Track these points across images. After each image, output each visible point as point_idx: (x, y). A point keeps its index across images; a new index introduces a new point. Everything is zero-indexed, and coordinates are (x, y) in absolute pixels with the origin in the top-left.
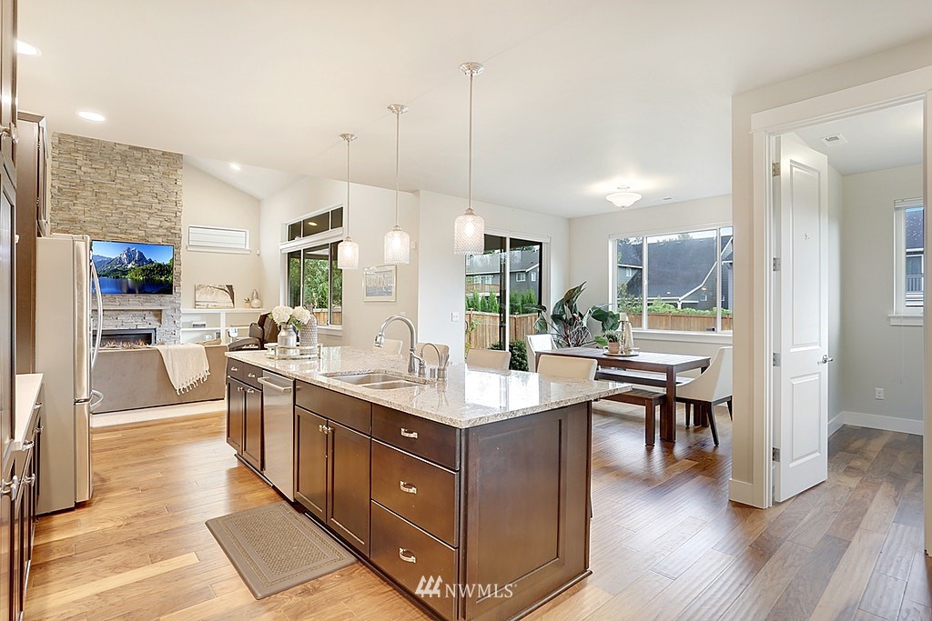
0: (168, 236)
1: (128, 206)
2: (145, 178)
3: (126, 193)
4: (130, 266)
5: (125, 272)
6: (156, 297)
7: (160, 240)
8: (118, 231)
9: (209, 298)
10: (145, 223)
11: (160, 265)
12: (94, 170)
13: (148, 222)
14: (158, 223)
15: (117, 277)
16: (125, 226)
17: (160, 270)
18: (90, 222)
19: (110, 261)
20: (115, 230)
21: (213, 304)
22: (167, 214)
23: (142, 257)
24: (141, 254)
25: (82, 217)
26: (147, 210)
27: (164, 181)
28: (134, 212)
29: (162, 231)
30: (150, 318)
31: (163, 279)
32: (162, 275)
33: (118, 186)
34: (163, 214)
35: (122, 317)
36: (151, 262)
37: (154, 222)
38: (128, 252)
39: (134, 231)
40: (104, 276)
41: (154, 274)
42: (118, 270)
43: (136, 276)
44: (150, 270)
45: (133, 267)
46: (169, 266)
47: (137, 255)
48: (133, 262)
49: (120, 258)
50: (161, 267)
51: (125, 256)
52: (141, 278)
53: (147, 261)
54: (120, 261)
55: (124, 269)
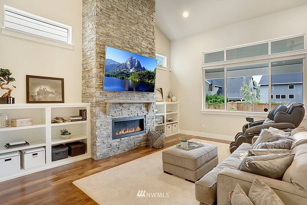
2: (140, 13)
3: (132, 21)
4: (131, 70)
5: (128, 75)
6: (145, 94)
7: (147, 56)
8: (129, 46)
10: (141, 43)
11: (149, 72)
14: (146, 45)
15: (123, 78)
16: (133, 43)
17: (149, 76)
18: (116, 38)
19: (119, 65)
20: (128, 45)
23: (139, 65)
24: (139, 63)
26: (142, 35)
28: (136, 35)
29: (148, 51)
30: (143, 108)
31: (150, 81)
32: (149, 79)
34: (148, 39)
36: (144, 69)
37: (144, 44)
38: (131, 60)
39: (136, 48)
41: (145, 78)
42: (124, 73)
43: (135, 78)
44: (143, 75)
45: (134, 72)
46: (154, 74)
47: (136, 63)
48: (134, 68)
49: (126, 64)
50: (149, 74)
51: (129, 63)
52: (138, 80)
53: (141, 68)
54: (125, 66)
55: (128, 72)
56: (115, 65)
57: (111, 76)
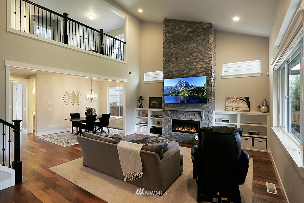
0: (205, 72)
1: (188, 60)
2: (195, 45)
3: (187, 55)
4: (181, 89)
5: (179, 93)
9: (233, 105)
10: (195, 67)
11: (198, 88)
12: (176, 48)
13: (197, 66)
14: (201, 66)
15: (176, 95)
16: (187, 70)
17: (198, 91)
19: (172, 88)
21: (236, 108)
22: (204, 60)
23: (187, 85)
24: (187, 83)
25: (172, 70)
26: (196, 60)
27: (203, 43)
28: (190, 63)
30: (197, 115)
31: (200, 95)
32: (199, 93)
33: (184, 52)
35: (186, 114)
36: (192, 86)
37: (198, 66)
38: (181, 82)
40: (169, 95)
41: (195, 93)
42: (176, 92)
43: (185, 94)
44: (192, 91)
45: (183, 90)
46: (204, 88)
47: (185, 84)
48: (183, 88)
49: (176, 86)
50: (199, 89)
51: (179, 85)
52: (188, 95)
53: (190, 86)
54: (176, 87)
55: (179, 91)
56: (169, 88)
57: (168, 95)
